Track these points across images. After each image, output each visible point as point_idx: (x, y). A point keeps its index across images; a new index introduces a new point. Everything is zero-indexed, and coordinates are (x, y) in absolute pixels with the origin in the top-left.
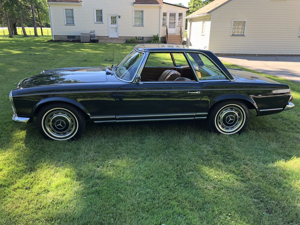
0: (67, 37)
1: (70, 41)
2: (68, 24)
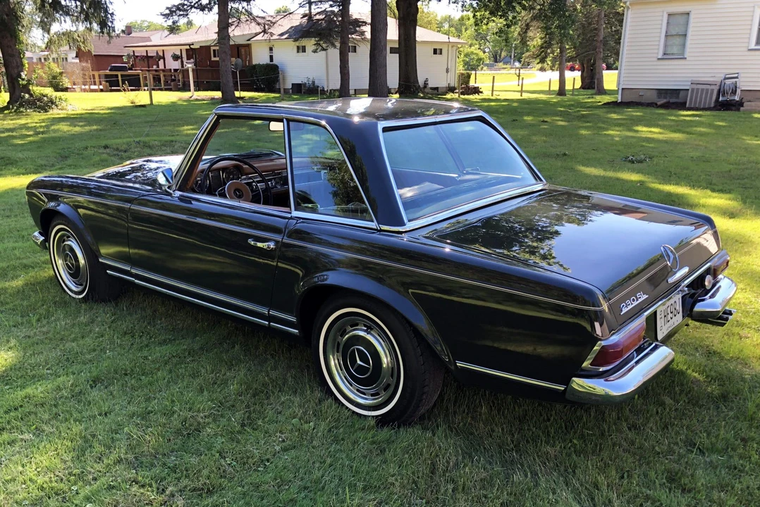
0: (655, 92)
1: (659, 103)
2: (666, 56)
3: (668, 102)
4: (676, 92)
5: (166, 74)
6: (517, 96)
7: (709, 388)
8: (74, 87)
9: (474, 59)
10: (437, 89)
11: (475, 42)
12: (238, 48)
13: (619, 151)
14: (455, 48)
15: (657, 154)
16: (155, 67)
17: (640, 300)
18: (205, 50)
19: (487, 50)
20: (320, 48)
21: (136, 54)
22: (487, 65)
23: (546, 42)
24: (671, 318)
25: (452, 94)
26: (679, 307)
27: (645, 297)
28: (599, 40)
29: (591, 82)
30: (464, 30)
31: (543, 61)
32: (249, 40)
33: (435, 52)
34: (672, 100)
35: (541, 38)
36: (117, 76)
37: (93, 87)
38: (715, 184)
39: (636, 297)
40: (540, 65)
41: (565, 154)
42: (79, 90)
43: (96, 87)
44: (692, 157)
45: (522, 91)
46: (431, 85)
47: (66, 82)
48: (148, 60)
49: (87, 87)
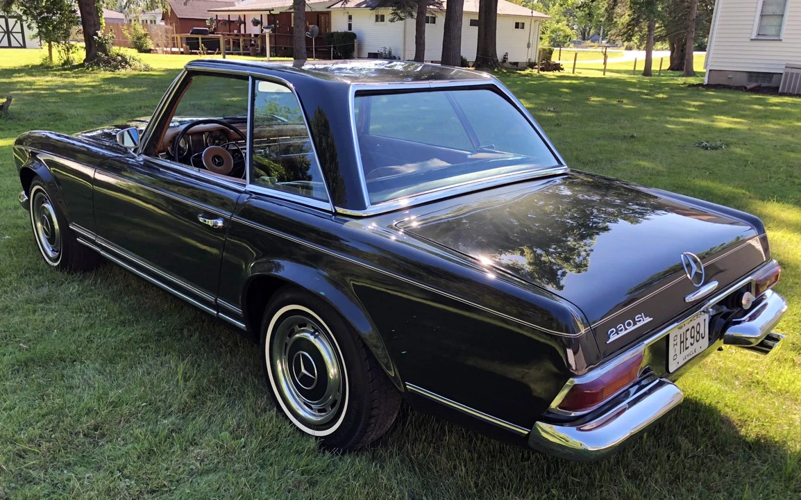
0: (745, 75)
1: (748, 87)
2: (761, 37)
3: (760, 86)
4: (769, 76)
5: (245, 38)
6: (600, 75)
7: (743, 430)
8: (157, 48)
9: (560, 35)
10: (516, 64)
11: (563, 18)
12: (318, 15)
13: (694, 136)
14: (538, 23)
15: (735, 140)
16: (236, 32)
17: (639, 325)
18: (284, 16)
19: (575, 27)
20: (398, 17)
21: (219, 19)
22: (574, 42)
23: (633, 19)
24: (692, 344)
25: (530, 69)
26: (705, 329)
27: (648, 320)
28: (691, 19)
29: (680, 63)
30: (551, 5)
31: (629, 39)
32: (329, 7)
33: (517, 26)
34: (765, 84)
35: (629, 15)
36: (198, 39)
37: (174, 49)
38: (796, 177)
39: (634, 320)
40: (626, 44)
41: (632, 137)
42: (161, 51)
43: (176, 50)
44: (775, 146)
45: (605, 71)
46: (511, 59)
47: (150, 44)
48: (230, 25)
49: (169, 49)
